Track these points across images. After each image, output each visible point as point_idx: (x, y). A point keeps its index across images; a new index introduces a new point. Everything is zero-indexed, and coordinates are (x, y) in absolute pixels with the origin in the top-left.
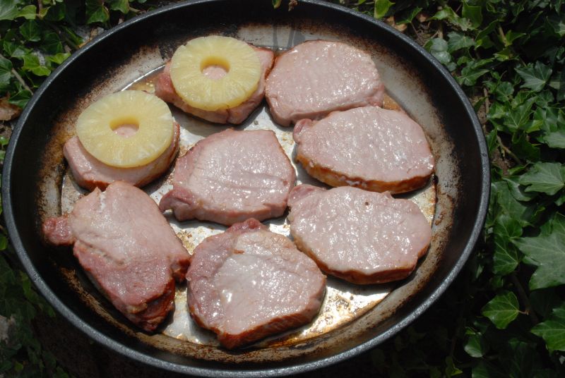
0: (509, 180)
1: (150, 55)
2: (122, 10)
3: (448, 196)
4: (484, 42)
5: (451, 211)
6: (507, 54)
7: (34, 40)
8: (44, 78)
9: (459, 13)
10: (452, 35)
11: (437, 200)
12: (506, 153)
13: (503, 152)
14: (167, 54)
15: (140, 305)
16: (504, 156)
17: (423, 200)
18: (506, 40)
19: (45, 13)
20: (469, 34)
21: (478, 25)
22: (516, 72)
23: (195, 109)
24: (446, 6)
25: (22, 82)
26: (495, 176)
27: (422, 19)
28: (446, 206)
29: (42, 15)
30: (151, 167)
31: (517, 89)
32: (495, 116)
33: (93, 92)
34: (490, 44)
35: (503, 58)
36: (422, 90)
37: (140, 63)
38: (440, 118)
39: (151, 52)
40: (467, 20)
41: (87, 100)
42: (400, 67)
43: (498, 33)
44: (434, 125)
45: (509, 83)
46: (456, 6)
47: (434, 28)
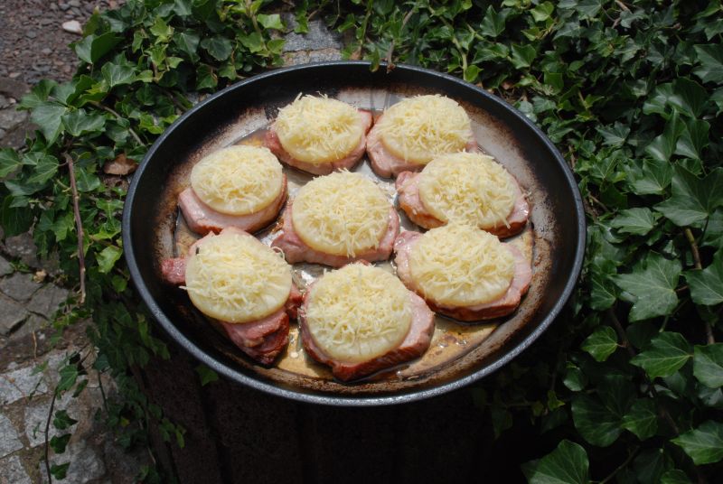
0: (601, 225)
1: (255, 116)
2: (230, 77)
3: (545, 240)
4: (565, 106)
5: (549, 253)
6: (587, 116)
7: (149, 104)
8: (157, 136)
9: (542, 81)
10: (536, 99)
11: (534, 244)
12: (594, 202)
13: (591, 201)
14: (272, 115)
15: (257, 339)
16: (592, 204)
17: (522, 243)
18: (586, 104)
19: (161, 77)
20: (551, 98)
21: (559, 91)
22: (596, 131)
23: (301, 162)
24: (528, 74)
25: (139, 140)
26: (589, 221)
27: (506, 87)
28: (544, 248)
29: (158, 79)
30: (261, 214)
31: (599, 147)
32: (581, 169)
33: (203, 148)
34: (570, 108)
35: (583, 118)
36: (513, 145)
37: (247, 122)
38: (532, 170)
39: (258, 113)
40: (549, 86)
41: (198, 155)
42: (491, 125)
43: (579, 97)
44: (526, 176)
45: (591, 142)
46: (538, 75)
47: (518, 93)
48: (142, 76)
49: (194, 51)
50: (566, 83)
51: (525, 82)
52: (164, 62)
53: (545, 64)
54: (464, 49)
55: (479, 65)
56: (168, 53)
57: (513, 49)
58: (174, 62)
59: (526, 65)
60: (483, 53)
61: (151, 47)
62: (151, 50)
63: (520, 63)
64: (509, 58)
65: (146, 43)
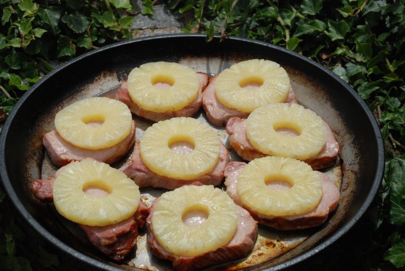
0: (400, 159)
1: (108, 78)
2: (86, 47)
3: (352, 171)
4: (374, 70)
5: (354, 180)
6: (394, 77)
7: (16, 68)
8: (25, 91)
9: (355, 51)
10: (349, 65)
11: (343, 175)
12: (397, 145)
13: (394, 144)
14: (123, 77)
15: (111, 238)
16: (395, 147)
18: (392, 68)
19: (29, 43)
20: (361, 63)
21: (369, 58)
22: (402, 90)
23: (148, 112)
24: (343, 45)
25: (8, 95)
26: (389, 156)
27: (324, 57)
28: (350, 177)
29: (25, 44)
30: (114, 149)
31: (403, 103)
32: (386, 119)
33: (64, 102)
34: (379, 72)
35: (390, 79)
36: (327, 100)
37: (101, 83)
38: (342, 118)
39: (110, 76)
40: (360, 54)
41: (60, 107)
42: (309, 84)
43: (386, 63)
44: (339, 125)
45: (396, 99)
46: (351, 46)
47: (333, 62)
48: (10, 43)
49: (56, 24)
50: (373, 51)
51: (340, 51)
52: (30, 33)
53: (357, 36)
54: (287, 26)
55: (299, 37)
56: (35, 25)
57: (329, 25)
58: (39, 33)
59: (340, 37)
60: (303, 28)
61: (19, 20)
62: (19, 22)
63: (335, 36)
64: (326, 32)
65: (14, 17)
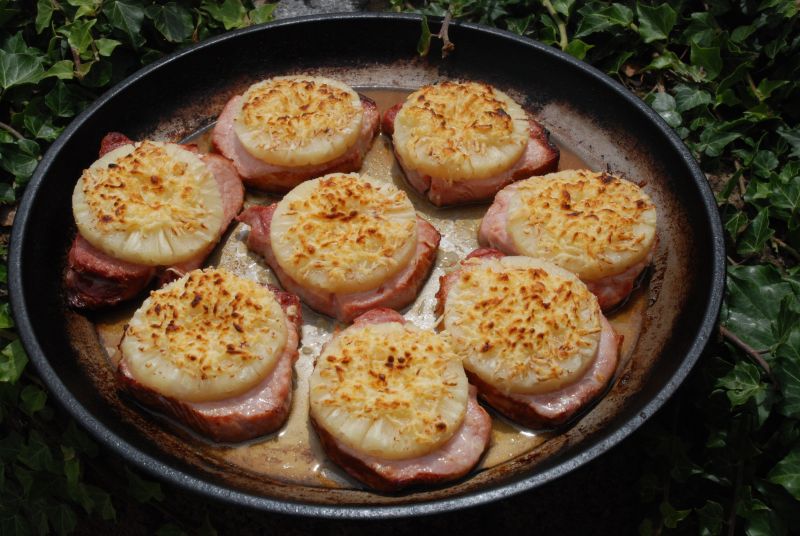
0: (793, 281)
4: (724, 99)
6: (763, 112)
7: (66, 116)
9: (687, 61)
10: (679, 89)
12: (780, 247)
13: (775, 245)
16: (777, 251)
18: (759, 93)
19: (88, 70)
20: (703, 86)
21: (715, 75)
22: (779, 135)
24: (665, 51)
27: (630, 72)
29: (82, 73)
31: (783, 161)
32: (756, 196)
34: (734, 101)
35: (753, 116)
40: (698, 69)
43: (748, 84)
45: (770, 153)
46: (681, 50)
47: (649, 81)
48: (55, 70)
49: (138, 30)
50: (725, 62)
51: (661, 63)
52: (90, 48)
53: (692, 34)
54: (560, 15)
55: (585, 39)
56: (96, 33)
57: (639, 12)
58: (107, 47)
59: (660, 36)
60: (592, 19)
61: (68, 23)
62: (68, 28)
63: (652, 35)
64: (634, 26)
65: (59, 18)
